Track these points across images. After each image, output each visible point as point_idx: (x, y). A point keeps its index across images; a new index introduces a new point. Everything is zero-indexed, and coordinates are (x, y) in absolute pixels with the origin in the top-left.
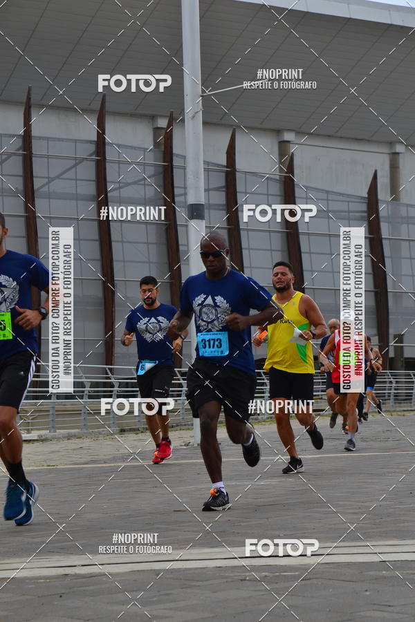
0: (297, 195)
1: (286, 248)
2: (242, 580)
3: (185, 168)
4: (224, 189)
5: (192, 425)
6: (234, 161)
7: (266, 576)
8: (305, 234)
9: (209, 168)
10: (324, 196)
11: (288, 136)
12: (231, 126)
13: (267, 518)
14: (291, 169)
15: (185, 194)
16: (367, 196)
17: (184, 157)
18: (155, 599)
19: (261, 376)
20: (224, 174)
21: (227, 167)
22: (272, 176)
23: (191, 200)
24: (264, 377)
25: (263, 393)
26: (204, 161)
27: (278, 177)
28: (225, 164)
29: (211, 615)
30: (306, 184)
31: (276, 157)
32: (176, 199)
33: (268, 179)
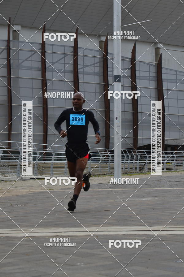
0: (162, 72)
1: (157, 96)
3: (113, 59)
4: (130, 69)
5: (113, 174)
6: (135, 57)
7: (144, 239)
8: (165, 90)
9: (124, 59)
10: (175, 73)
11: (160, 45)
12: (134, 41)
13: (146, 215)
14: (160, 60)
15: (113, 71)
17: (113, 54)
18: (96, 247)
19: (145, 153)
20: (130, 62)
21: (132, 59)
22: (152, 64)
23: (115, 73)
24: (146, 153)
25: (145, 160)
26: (122, 56)
27: (154, 64)
28: (131, 58)
29: (120, 254)
30: (167, 67)
31: (154, 55)
32: (109, 73)
33: (150, 65)
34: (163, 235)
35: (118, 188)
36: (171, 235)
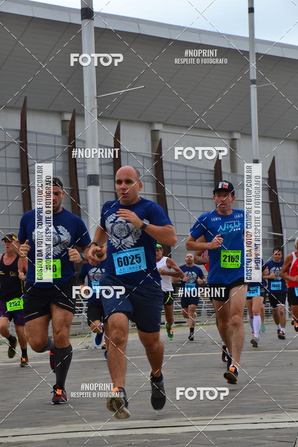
0: (164, 169)
2: (129, 445)
4: (112, 164)
6: (120, 144)
7: (146, 442)
8: (170, 196)
10: (184, 169)
11: (158, 127)
12: (117, 119)
14: (159, 150)
15: (85, 168)
16: (214, 169)
17: (84, 141)
21: (114, 148)
22: (147, 155)
23: (90, 171)
26: (99, 144)
27: (150, 156)
28: (113, 146)
30: (170, 161)
31: (150, 141)
32: (78, 171)
33: (144, 157)
34: (176, 433)
35: (98, 357)
36: (190, 434)
